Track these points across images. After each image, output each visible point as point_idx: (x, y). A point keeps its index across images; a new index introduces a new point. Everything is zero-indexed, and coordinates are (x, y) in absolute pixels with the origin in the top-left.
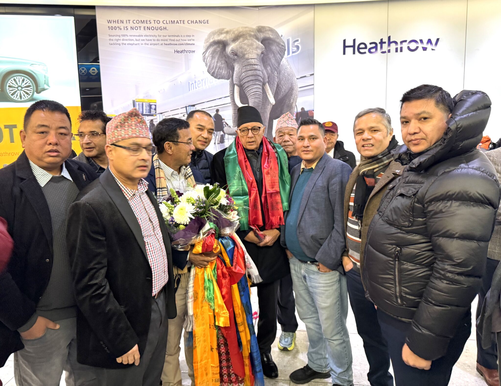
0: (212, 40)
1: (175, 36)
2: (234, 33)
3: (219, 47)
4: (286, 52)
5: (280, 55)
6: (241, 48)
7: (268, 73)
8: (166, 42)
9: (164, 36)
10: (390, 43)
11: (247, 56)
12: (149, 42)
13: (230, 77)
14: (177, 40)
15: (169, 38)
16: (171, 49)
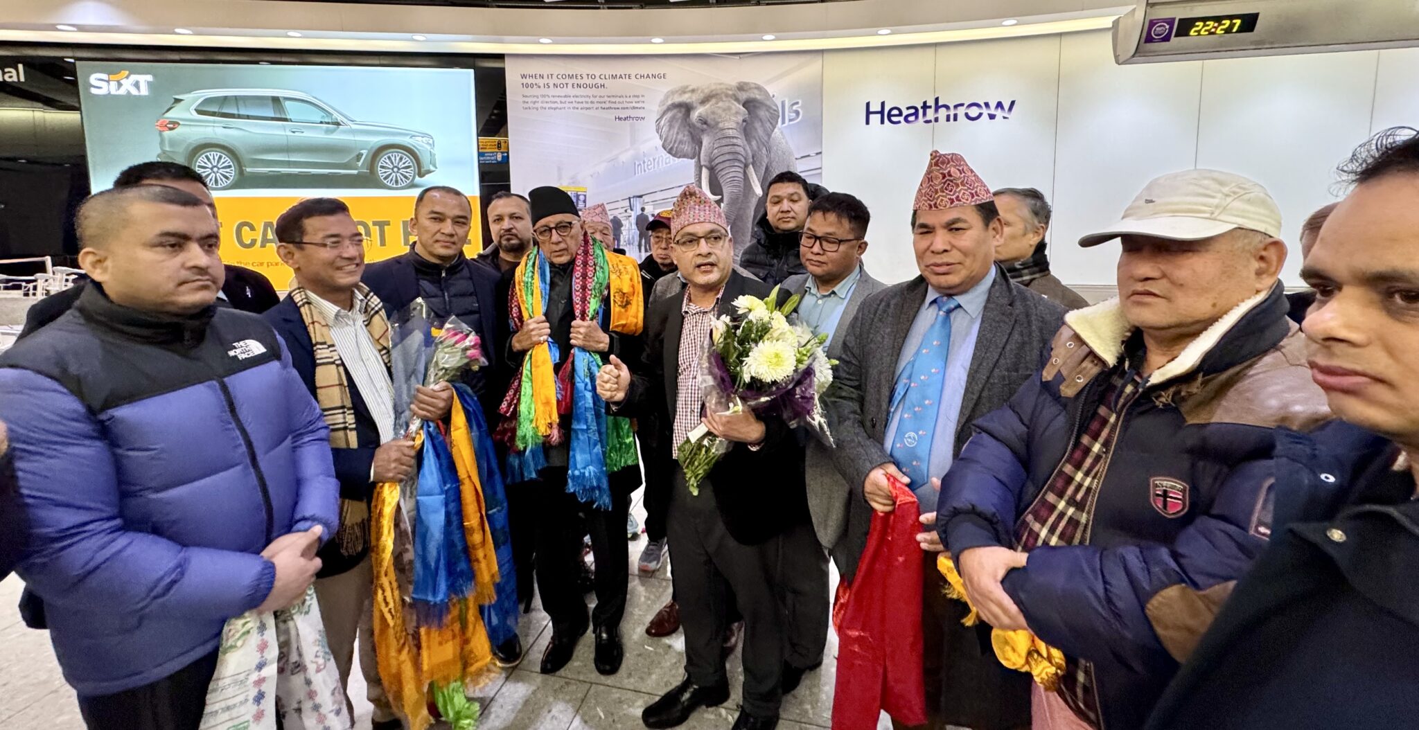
0: (670, 102)
1: (616, 96)
2: (702, 92)
3: (680, 112)
4: (780, 120)
5: (771, 123)
6: (713, 113)
7: (752, 150)
8: (603, 105)
9: (600, 97)
10: (937, 107)
11: (721, 125)
12: (580, 106)
13: (696, 155)
14: (619, 102)
15: (609, 99)
16: (611, 115)
